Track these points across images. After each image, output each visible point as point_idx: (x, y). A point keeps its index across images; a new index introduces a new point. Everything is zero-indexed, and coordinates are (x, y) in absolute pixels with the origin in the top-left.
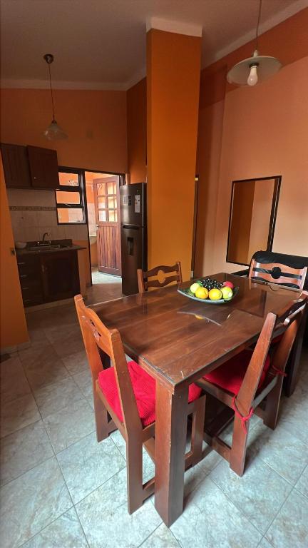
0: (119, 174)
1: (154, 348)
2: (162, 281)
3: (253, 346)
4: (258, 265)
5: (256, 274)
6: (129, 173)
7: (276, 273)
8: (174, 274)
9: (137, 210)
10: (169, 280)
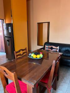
0: (2, 19)
1: (25, 75)
2: (22, 54)
3: (51, 69)
4: (47, 47)
5: (47, 49)
6: (5, 19)
7: (52, 48)
8: (25, 51)
9: (10, 31)
10: (24, 53)
